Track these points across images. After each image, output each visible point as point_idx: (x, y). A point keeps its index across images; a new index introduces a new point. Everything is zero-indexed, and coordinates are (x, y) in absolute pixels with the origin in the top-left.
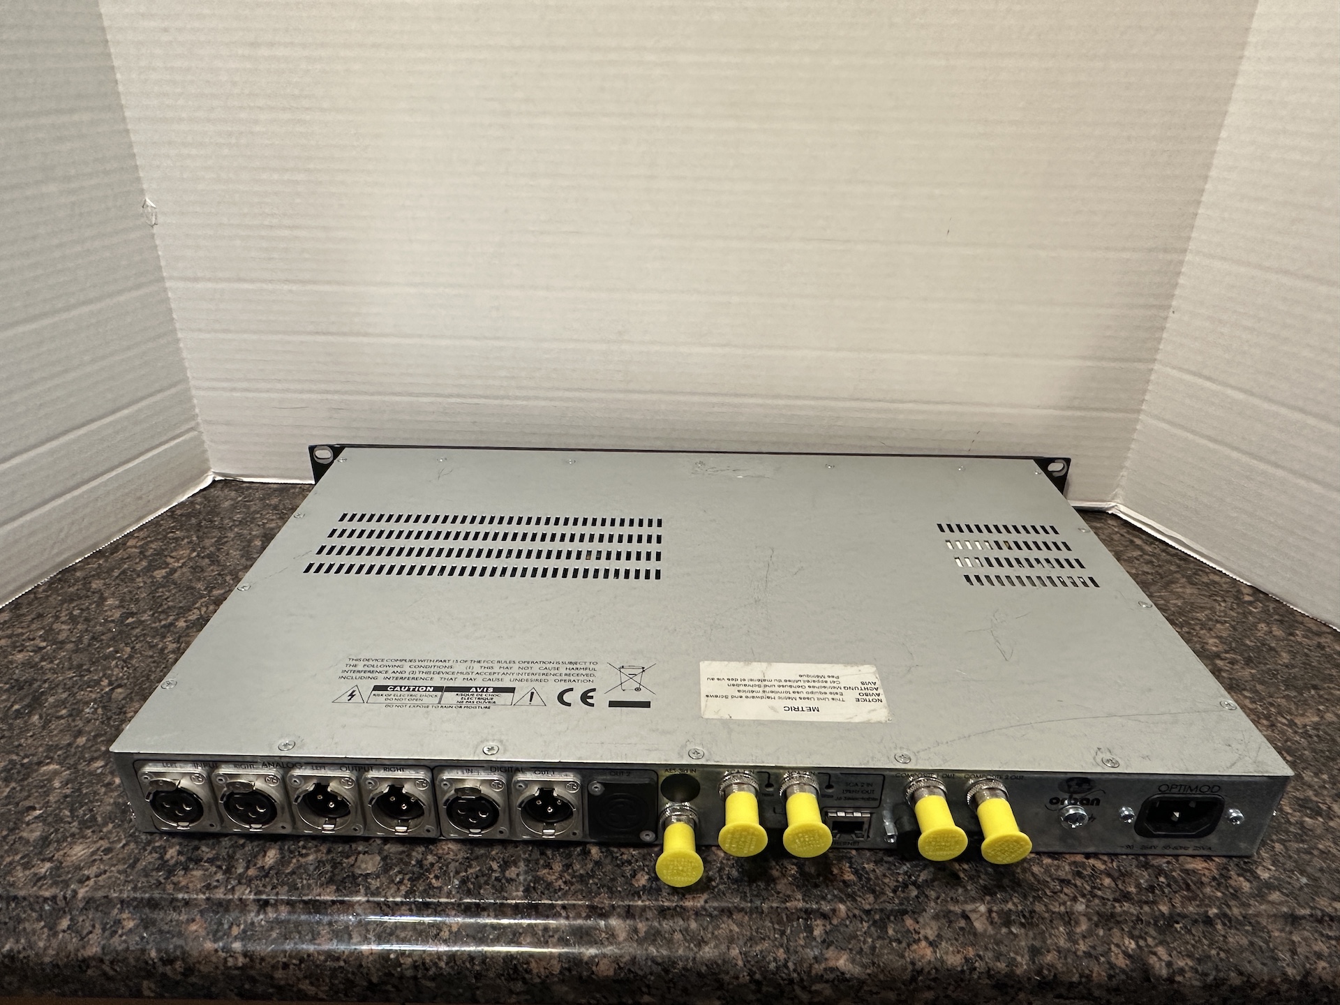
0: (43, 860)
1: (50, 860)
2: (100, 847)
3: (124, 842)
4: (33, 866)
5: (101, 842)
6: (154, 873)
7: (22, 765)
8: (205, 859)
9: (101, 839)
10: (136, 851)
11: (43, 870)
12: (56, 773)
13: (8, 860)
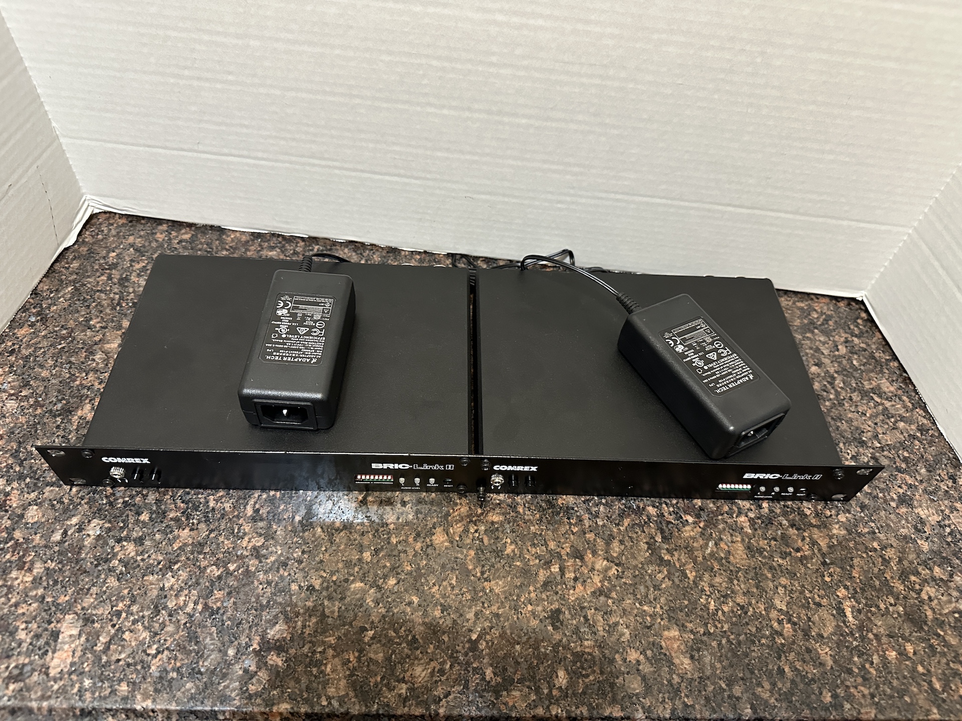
0: (399, 681)
1: (403, 680)
2: (434, 668)
3: (449, 664)
4: (394, 687)
5: (433, 664)
6: (485, 694)
7: (334, 582)
8: (516, 680)
9: (431, 660)
10: (463, 672)
11: (403, 691)
12: (365, 592)
13: (372, 680)
